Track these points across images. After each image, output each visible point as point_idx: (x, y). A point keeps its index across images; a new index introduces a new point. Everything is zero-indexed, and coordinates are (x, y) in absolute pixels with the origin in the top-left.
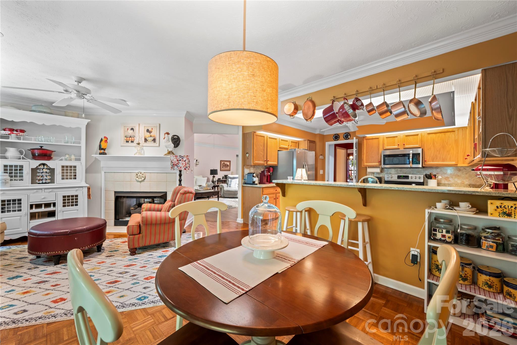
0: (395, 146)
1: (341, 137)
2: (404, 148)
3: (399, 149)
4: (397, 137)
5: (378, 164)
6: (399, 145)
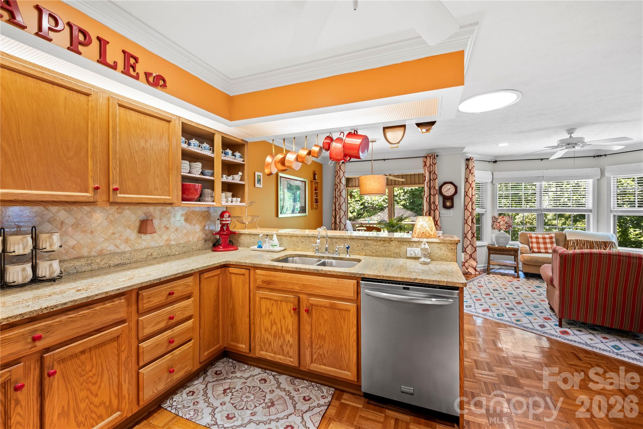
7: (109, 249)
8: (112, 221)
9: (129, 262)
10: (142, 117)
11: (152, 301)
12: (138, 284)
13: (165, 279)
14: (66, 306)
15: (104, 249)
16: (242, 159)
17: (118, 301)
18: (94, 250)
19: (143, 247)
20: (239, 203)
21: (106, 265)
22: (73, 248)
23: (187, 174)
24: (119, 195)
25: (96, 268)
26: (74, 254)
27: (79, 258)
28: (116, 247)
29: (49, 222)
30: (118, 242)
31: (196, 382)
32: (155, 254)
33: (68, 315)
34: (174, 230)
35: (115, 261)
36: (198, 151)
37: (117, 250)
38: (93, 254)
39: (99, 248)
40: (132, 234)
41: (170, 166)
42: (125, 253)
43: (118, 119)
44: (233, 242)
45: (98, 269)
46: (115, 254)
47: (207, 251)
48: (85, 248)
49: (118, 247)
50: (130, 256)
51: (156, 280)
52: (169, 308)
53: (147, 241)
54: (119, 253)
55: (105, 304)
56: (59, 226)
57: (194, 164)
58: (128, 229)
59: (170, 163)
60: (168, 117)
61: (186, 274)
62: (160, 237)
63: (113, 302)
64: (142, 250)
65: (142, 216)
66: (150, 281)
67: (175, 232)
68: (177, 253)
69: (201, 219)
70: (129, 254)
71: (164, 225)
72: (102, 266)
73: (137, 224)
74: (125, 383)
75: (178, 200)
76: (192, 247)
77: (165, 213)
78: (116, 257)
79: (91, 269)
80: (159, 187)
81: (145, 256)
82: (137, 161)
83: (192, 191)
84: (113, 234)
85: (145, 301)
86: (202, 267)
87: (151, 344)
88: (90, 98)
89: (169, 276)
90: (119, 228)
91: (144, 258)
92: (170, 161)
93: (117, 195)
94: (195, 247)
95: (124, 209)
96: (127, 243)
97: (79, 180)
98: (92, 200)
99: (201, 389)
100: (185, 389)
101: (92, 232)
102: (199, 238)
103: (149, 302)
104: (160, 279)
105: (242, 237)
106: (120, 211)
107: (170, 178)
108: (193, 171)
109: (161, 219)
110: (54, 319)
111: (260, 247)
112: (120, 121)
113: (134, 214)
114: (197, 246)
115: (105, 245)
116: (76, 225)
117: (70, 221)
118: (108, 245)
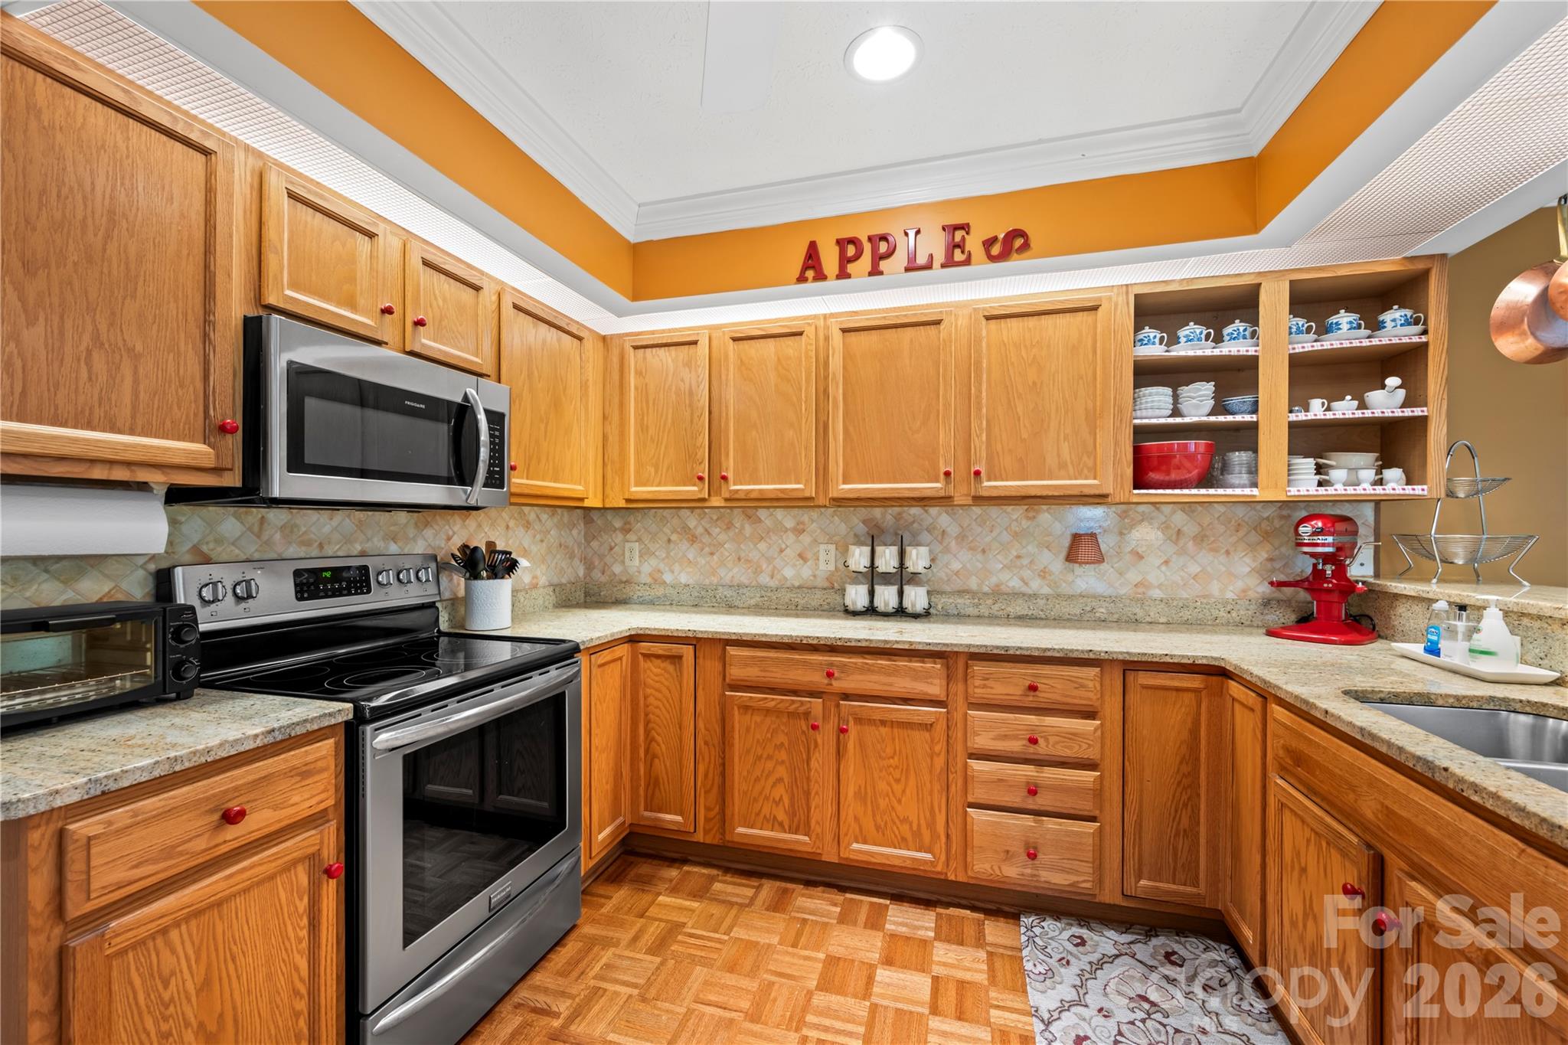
2: (413, 354)
3: (379, 345)
4: (370, 234)
5: (191, 448)
6: (387, 311)
7: (1011, 584)
8: (1016, 533)
9: (1043, 616)
10: (1031, 322)
11: (992, 688)
12: (961, 645)
13: (1018, 653)
14: (859, 644)
15: (1002, 584)
16: (1420, 328)
17: (930, 663)
18: (987, 583)
19: (1079, 591)
20: (1367, 485)
21: (1001, 613)
22: (957, 574)
23: (1171, 420)
24: (986, 484)
25: (986, 614)
26: (958, 584)
27: (961, 593)
28: (1022, 584)
29: (928, 530)
30: (1027, 573)
31: (1111, 934)
32: (1103, 610)
33: (865, 658)
34: (1158, 562)
35: (1017, 608)
36: (1199, 353)
37: (1024, 589)
38: (986, 589)
39: (994, 580)
40: (1056, 563)
41: (1098, 408)
42: (1035, 596)
43: (984, 344)
44: (1376, 621)
45: (989, 617)
46: (1016, 595)
47: (1255, 631)
48: (974, 577)
49: (1026, 584)
50: (1046, 604)
51: (997, 647)
52: (1032, 719)
53: (1087, 580)
54: (1024, 595)
55: (911, 661)
56: (940, 538)
57: (1185, 391)
58: (1046, 550)
59: (1098, 404)
60: (1089, 300)
61: (1071, 655)
62: (1120, 574)
63: (923, 662)
64: (1070, 597)
66: (986, 646)
67: (1164, 568)
68: (1163, 620)
69: (1254, 537)
70: (1044, 601)
71: (1130, 548)
72: (996, 613)
73: (1066, 542)
74: (940, 811)
75: (1122, 487)
76: (1215, 613)
77: (1133, 519)
78: (1020, 601)
79: (978, 614)
80: (1069, 460)
81: (1078, 611)
82: (1021, 414)
83: (1176, 461)
84: (1018, 557)
85: (977, 683)
86: (1121, 653)
87: (988, 772)
88: (942, 326)
89: (1027, 649)
90: (1030, 548)
91: (1076, 615)
92: (1098, 398)
93: (981, 482)
94: (1222, 614)
95: (1038, 512)
96: (1044, 578)
97: (927, 463)
98: (942, 494)
99: (1101, 950)
100: (1082, 926)
101: (984, 551)
102: (1244, 591)
103: (985, 686)
104: (1007, 649)
105: (1402, 609)
106: (1031, 514)
107: (1098, 436)
108: (1183, 407)
109: (1121, 534)
110: (850, 658)
111: (1433, 650)
112: (988, 346)
113: (1060, 522)
114: (1234, 614)
115: (1005, 576)
116: (961, 538)
117: (953, 530)
118: (1009, 577)
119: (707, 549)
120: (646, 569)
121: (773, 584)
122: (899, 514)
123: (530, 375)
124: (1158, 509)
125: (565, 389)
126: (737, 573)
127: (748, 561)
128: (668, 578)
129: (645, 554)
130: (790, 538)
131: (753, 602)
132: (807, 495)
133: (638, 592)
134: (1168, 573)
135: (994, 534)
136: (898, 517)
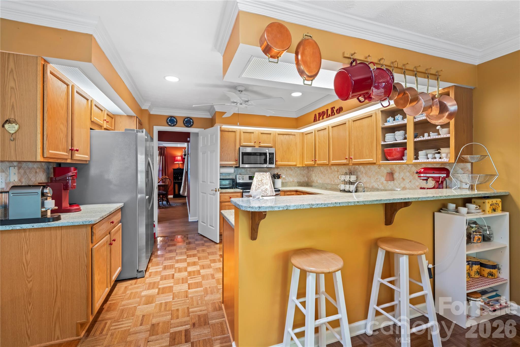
0: (251, 143)
1: (180, 122)
2: (260, 147)
3: (254, 147)
4: (253, 133)
5: (235, 162)
6: (255, 142)
7: (375, 186)
8: (376, 172)
19: (390, 189)
23: (394, 142)
30: (379, 183)
34: (408, 181)
37: (378, 188)
38: (370, 187)
39: (372, 185)
41: (373, 141)
43: (353, 127)
48: (368, 184)
53: (392, 186)
62: (399, 184)
65: (389, 171)
67: (410, 183)
71: (401, 177)
75: (378, 161)
82: (359, 143)
84: (377, 179)
90: (379, 176)
92: (373, 138)
93: (353, 160)
96: (382, 185)
101: (370, 177)
106: (380, 167)
108: (396, 138)
109: (400, 173)
115: (374, 184)
116: (366, 173)
117: (364, 172)
118: (375, 184)
119: (324, 176)
120: (316, 179)
121: (334, 183)
122: (354, 167)
123: (282, 145)
124: (408, 166)
125: (291, 145)
126: (328, 181)
127: (330, 178)
128: (318, 181)
129: (316, 176)
130: (336, 173)
131: (329, 188)
132: (327, 164)
133: (314, 184)
134: (411, 185)
135: (372, 173)
136: (354, 168)
